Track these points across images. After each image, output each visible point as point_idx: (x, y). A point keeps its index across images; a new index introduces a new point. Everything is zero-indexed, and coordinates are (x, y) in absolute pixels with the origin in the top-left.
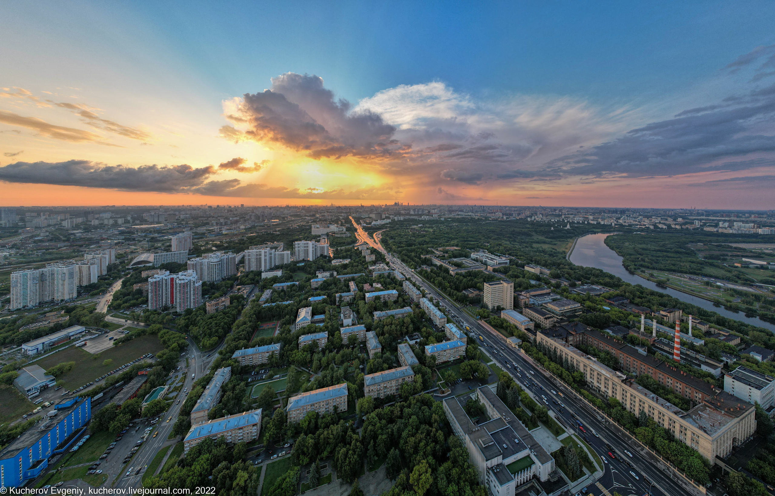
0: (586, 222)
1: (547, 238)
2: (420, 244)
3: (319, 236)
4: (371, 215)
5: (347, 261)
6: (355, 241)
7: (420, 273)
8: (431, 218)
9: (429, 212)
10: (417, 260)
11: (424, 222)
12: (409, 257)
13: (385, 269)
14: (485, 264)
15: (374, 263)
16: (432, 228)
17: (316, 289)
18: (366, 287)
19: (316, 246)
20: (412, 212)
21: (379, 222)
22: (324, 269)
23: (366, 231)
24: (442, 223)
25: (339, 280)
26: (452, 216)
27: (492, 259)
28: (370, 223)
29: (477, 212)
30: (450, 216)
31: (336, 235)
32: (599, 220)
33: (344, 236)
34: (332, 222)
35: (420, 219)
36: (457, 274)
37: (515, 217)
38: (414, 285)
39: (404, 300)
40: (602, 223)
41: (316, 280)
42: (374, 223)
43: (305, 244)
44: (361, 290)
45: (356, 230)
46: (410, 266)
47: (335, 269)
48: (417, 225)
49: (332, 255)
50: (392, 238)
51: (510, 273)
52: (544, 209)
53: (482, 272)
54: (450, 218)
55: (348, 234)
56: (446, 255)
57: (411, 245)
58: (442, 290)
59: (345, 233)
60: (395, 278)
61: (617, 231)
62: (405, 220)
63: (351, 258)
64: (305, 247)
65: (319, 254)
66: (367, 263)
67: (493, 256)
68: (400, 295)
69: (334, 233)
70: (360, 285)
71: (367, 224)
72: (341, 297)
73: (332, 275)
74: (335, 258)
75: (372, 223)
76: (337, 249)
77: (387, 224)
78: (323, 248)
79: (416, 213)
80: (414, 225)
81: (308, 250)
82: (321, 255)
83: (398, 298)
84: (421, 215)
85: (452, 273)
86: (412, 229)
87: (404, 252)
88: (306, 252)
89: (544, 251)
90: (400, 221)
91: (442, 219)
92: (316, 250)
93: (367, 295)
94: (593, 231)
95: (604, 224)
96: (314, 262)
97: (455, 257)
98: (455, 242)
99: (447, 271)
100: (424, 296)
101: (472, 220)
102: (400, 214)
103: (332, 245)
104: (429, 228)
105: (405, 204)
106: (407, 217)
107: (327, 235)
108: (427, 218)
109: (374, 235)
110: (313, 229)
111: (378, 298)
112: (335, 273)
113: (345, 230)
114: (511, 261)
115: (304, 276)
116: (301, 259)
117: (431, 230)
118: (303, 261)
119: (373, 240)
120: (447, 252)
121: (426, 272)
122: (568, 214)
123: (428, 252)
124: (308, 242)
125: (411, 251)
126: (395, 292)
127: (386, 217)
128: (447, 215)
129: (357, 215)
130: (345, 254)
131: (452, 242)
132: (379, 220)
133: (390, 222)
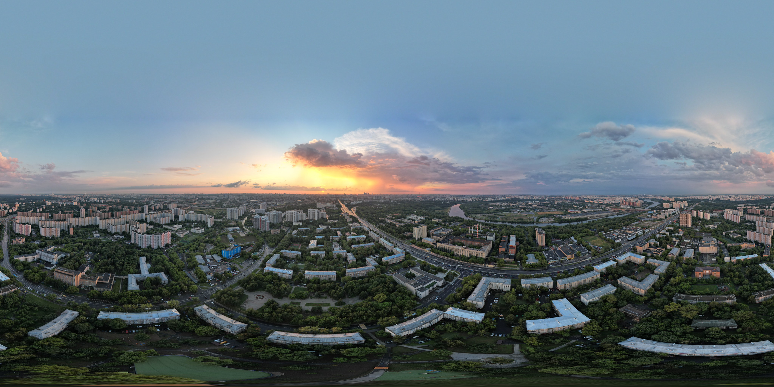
0: (454, 200)
1: (440, 207)
2: (378, 213)
3: (321, 208)
4: (350, 199)
5: (336, 221)
6: (341, 212)
7: (379, 227)
8: (385, 201)
9: (384, 198)
10: (377, 220)
11: (381, 203)
12: (372, 219)
13: (358, 226)
14: (414, 220)
15: (352, 222)
16: (386, 205)
17: (319, 233)
18: (347, 234)
19: (319, 213)
20: (374, 198)
21: (355, 203)
22: (323, 225)
23: (347, 207)
24: (392, 203)
25: (332, 230)
26: (397, 199)
27: (417, 218)
28: (350, 203)
29: (410, 197)
31: (330, 208)
33: (335, 209)
34: (327, 202)
35: (379, 201)
36: (400, 226)
37: (428, 199)
38: (375, 232)
39: (369, 240)
40: (459, 200)
41: (319, 229)
42: (352, 203)
43: (313, 211)
44: (344, 235)
45: (341, 206)
46: (373, 224)
47: (330, 224)
48: (377, 204)
49: (328, 218)
50: (362, 210)
51: (426, 223)
52: (439, 195)
53: (412, 224)
55: (337, 208)
56: (394, 218)
57: (374, 213)
58: (391, 234)
60: (364, 230)
61: (463, 203)
62: (370, 202)
63: (338, 220)
64: (313, 213)
65: (320, 217)
66: (347, 223)
67: (417, 217)
68: (367, 238)
70: (344, 233)
71: (348, 203)
72: (333, 238)
73: (328, 228)
74: (329, 219)
76: (330, 215)
78: (323, 214)
79: (377, 198)
80: (375, 204)
82: (322, 218)
83: (366, 239)
84: (379, 199)
85: (397, 225)
86: (374, 206)
87: (369, 217)
88: (314, 215)
89: (440, 213)
90: (367, 202)
91: (392, 201)
93: (347, 237)
94: (456, 203)
96: (318, 220)
97: (399, 218)
98: (399, 211)
99: (394, 225)
100: (381, 237)
101: (407, 201)
102: (367, 199)
103: (327, 213)
104: (384, 205)
105: (370, 193)
106: (371, 200)
107: (325, 208)
108: (383, 200)
109: (352, 209)
110: (317, 205)
111: (354, 239)
112: (330, 227)
113: (335, 206)
114: (426, 218)
115: (312, 227)
116: (311, 219)
118: (312, 220)
119: (351, 211)
120: (394, 216)
121: (382, 226)
122: (448, 197)
123: (383, 217)
125: (374, 217)
126: (364, 236)
127: (359, 200)
128: (394, 199)
129: (342, 199)
130: (335, 218)
131: (397, 212)
132: (355, 201)
133: (361, 203)
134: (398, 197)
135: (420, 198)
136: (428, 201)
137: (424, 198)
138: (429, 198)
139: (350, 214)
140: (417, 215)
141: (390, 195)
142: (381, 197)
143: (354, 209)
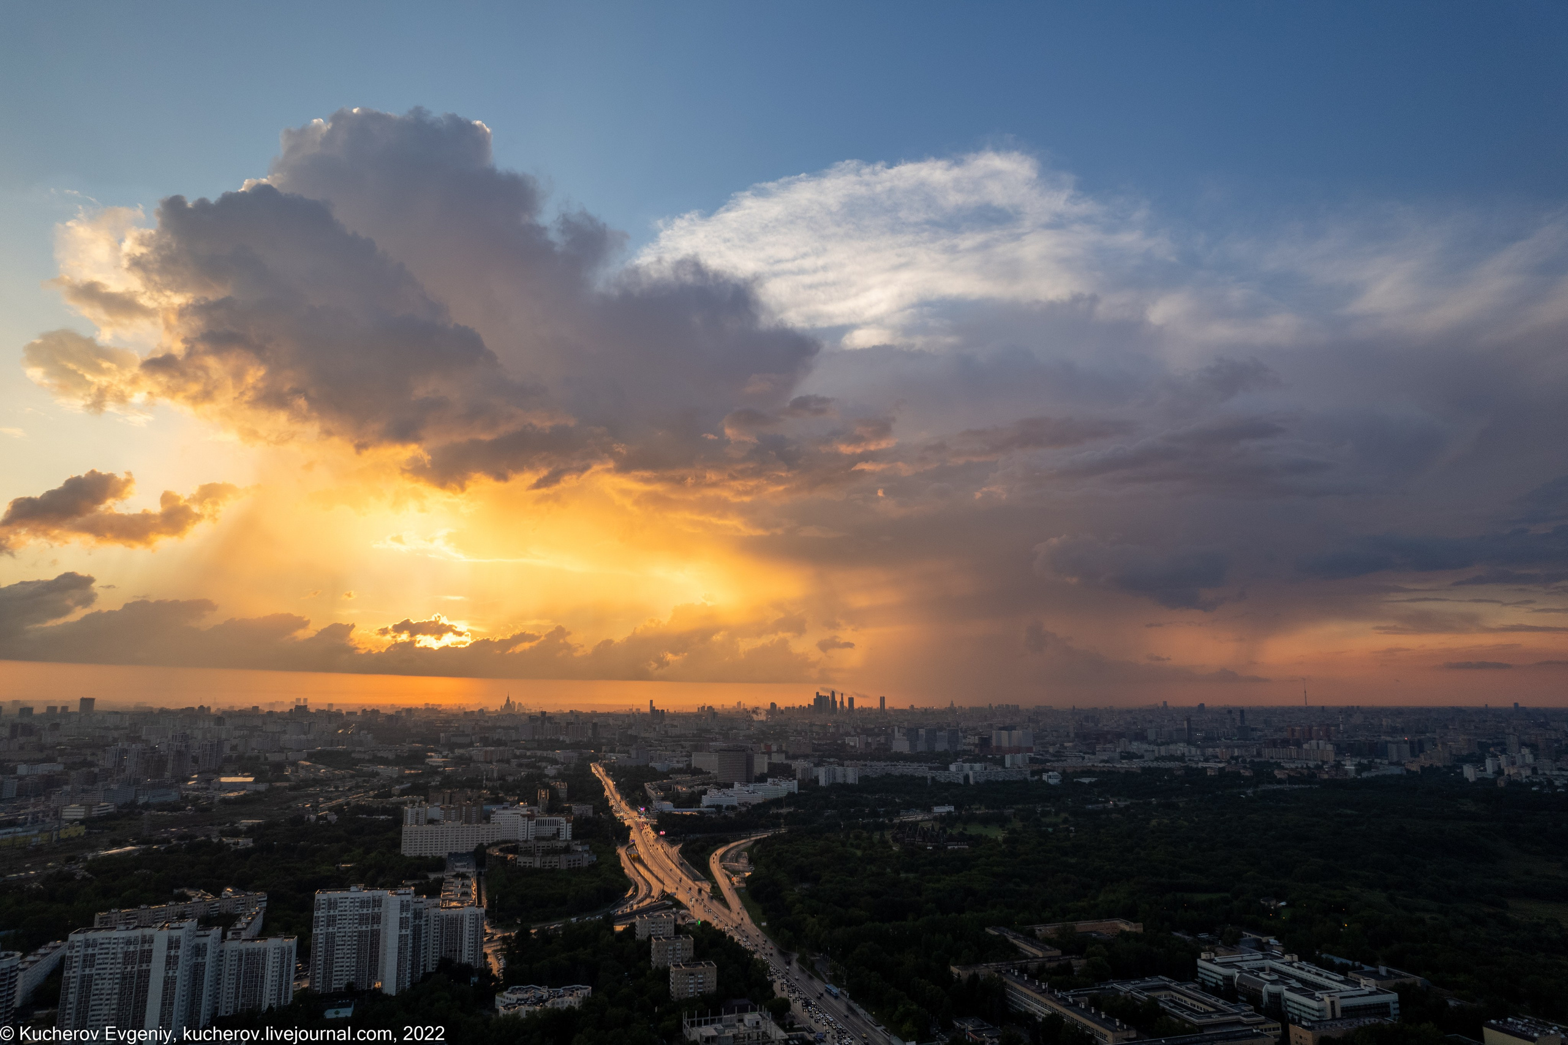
3: (439, 864)
4: (697, 759)
5: (572, 997)
6: (615, 889)
8: (997, 773)
9: (985, 742)
11: (962, 795)
13: (765, 1040)
14: (1275, 1013)
16: (1003, 821)
19: (417, 915)
20: (901, 744)
21: (741, 794)
23: (672, 838)
24: (1051, 795)
26: (1095, 761)
27: (1307, 987)
28: (693, 800)
29: (1210, 739)
30: (1089, 761)
31: (523, 860)
33: (562, 863)
34: (506, 792)
35: (942, 777)
42: (712, 797)
43: (363, 904)
45: (622, 833)
46: (896, 1030)
48: (929, 810)
49: (496, 965)
50: (800, 874)
54: (1088, 773)
55: (583, 855)
56: (1077, 963)
59: (567, 850)
62: (867, 786)
63: (592, 980)
64: (363, 919)
65: (430, 960)
67: (1310, 973)
69: (515, 850)
71: (680, 801)
74: (512, 978)
75: (706, 800)
76: (524, 934)
77: (777, 802)
78: (453, 925)
79: (921, 747)
80: (909, 806)
81: (375, 935)
82: (444, 965)
84: (944, 760)
86: (902, 826)
87: (863, 946)
90: (845, 786)
91: (1052, 778)
92: (417, 935)
98: (1120, 893)
101: (1193, 783)
102: (841, 754)
103: (497, 914)
104: (987, 821)
105: (867, 700)
106: (878, 768)
107: (479, 856)
108: (975, 771)
109: (713, 860)
110: (408, 827)
113: (565, 831)
114: (1405, 996)
117: (998, 834)
118: (350, 992)
119: (707, 887)
123: (984, 949)
124: (378, 893)
125: (900, 944)
127: (772, 771)
129: (632, 758)
130: (561, 958)
132: (737, 785)
133: (791, 795)
139: (697, 917)
142: (953, 734)
143: (728, 864)
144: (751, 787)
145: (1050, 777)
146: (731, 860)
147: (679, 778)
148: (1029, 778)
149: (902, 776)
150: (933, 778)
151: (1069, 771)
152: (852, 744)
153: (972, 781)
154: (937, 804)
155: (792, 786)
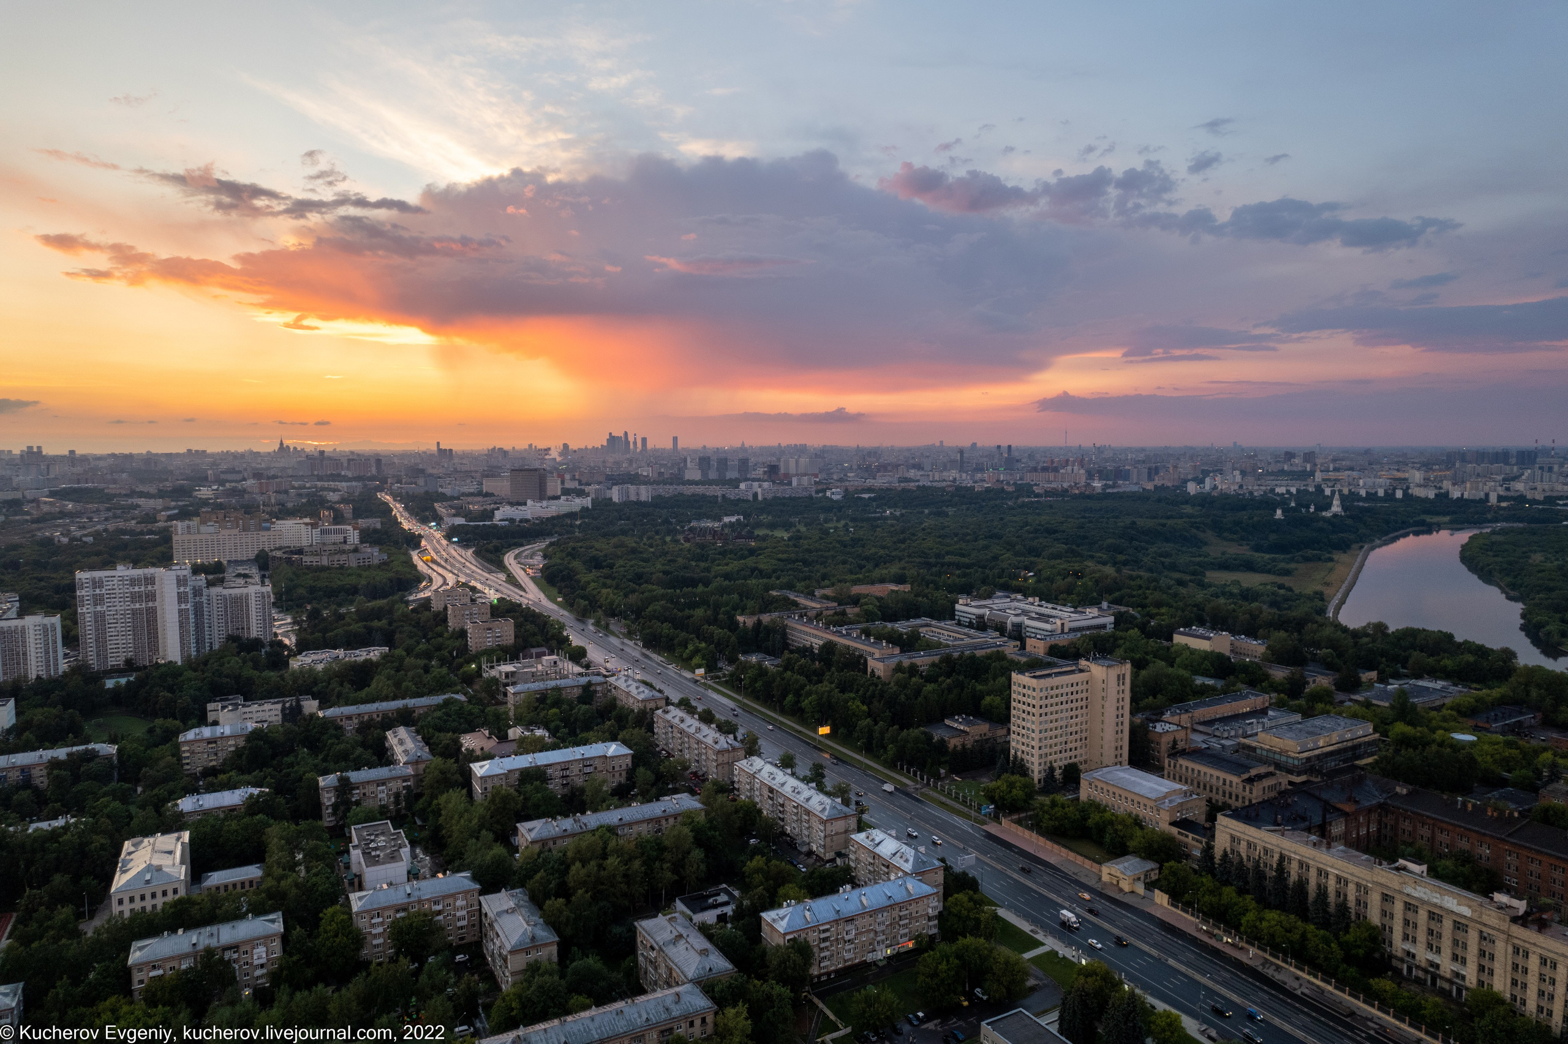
0: (1399, 494)
1: (1258, 549)
2: (727, 576)
3: (217, 564)
4: (488, 486)
5: (375, 653)
6: (408, 580)
7: (734, 683)
8: (783, 491)
9: (773, 469)
10: (718, 632)
12: (679, 624)
13: (561, 676)
14: (1018, 634)
15: (511, 653)
16: (787, 526)
17: (209, 770)
18: (476, 739)
19: (197, 592)
20: (693, 473)
21: (533, 510)
22: (249, 692)
23: (464, 543)
24: (832, 507)
25: (333, 727)
26: (876, 483)
27: (1042, 617)
29: (980, 469)
30: (870, 482)
31: (307, 560)
32: (1447, 485)
33: (353, 561)
34: (284, 513)
35: (732, 494)
36: (899, 668)
38: (707, 718)
39: (659, 777)
40: (1456, 494)
41: (207, 732)
42: (503, 514)
44: (450, 752)
45: (413, 541)
46: (687, 663)
47: (309, 685)
48: (720, 520)
49: (288, 638)
50: (596, 563)
53: (1002, 654)
54: (869, 490)
55: (374, 554)
56: (852, 611)
59: (356, 550)
60: (613, 702)
61: (1506, 519)
62: (658, 502)
63: (388, 642)
65: (216, 637)
66: (476, 658)
67: (1047, 609)
68: (638, 759)
69: (300, 551)
70: (444, 736)
71: (468, 515)
72: (343, 786)
73: (292, 714)
74: (303, 646)
75: (498, 515)
76: (314, 615)
77: (572, 515)
78: (239, 603)
79: (713, 475)
80: (699, 517)
81: (152, 613)
82: (232, 639)
83: (631, 772)
84: (733, 482)
85: (877, 666)
86: (691, 530)
87: (656, 606)
88: (146, 623)
90: (639, 503)
91: (835, 494)
92: (198, 610)
93: (480, 767)
94: (1423, 523)
95: (1461, 499)
96: (190, 664)
97: (892, 616)
98: (894, 569)
100: (751, 749)
101: (963, 496)
102: (634, 480)
103: (285, 598)
104: (772, 526)
106: (667, 491)
107: (263, 561)
108: (762, 489)
109: (509, 559)
111: (534, 775)
112: (311, 703)
113: (354, 537)
114: (1120, 620)
115: (137, 729)
116: (116, 659)
117: (782, 534)
118: (130, 666)
119: (503, 576)
120: (855, 601)
121: (759, 677)
122: (1336, 470)
123: (767, 606)
124: (151, 571)
125: (693, 605)
126: (615, 750)
127: (566, 492)
128: (854, 480)
129: (420, 487)
130: (357, 627)
131: (877, 573)
132: (529, 502)
133: (584, 509)
134: (884, 468)
135: (1073, 478)
136: (1142, 497)
137: (1102, 474)
138: (1152, 472)
139: (493, 596)
140: (1047, 597)
141: (821, 454)
142: (744, 464)
143: (523, 561)
144: (545, 503)
145: (833, 493)
146: (526, 557)
147: (470, 499)
148: (814, 495)
149: (693, 495)
150: (724, 496)
151: (851, 489)
152: (645, 474)
153: (760, 498)
154: (727, 515)
155: (587, 502)
